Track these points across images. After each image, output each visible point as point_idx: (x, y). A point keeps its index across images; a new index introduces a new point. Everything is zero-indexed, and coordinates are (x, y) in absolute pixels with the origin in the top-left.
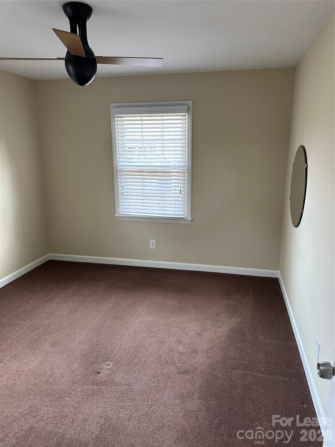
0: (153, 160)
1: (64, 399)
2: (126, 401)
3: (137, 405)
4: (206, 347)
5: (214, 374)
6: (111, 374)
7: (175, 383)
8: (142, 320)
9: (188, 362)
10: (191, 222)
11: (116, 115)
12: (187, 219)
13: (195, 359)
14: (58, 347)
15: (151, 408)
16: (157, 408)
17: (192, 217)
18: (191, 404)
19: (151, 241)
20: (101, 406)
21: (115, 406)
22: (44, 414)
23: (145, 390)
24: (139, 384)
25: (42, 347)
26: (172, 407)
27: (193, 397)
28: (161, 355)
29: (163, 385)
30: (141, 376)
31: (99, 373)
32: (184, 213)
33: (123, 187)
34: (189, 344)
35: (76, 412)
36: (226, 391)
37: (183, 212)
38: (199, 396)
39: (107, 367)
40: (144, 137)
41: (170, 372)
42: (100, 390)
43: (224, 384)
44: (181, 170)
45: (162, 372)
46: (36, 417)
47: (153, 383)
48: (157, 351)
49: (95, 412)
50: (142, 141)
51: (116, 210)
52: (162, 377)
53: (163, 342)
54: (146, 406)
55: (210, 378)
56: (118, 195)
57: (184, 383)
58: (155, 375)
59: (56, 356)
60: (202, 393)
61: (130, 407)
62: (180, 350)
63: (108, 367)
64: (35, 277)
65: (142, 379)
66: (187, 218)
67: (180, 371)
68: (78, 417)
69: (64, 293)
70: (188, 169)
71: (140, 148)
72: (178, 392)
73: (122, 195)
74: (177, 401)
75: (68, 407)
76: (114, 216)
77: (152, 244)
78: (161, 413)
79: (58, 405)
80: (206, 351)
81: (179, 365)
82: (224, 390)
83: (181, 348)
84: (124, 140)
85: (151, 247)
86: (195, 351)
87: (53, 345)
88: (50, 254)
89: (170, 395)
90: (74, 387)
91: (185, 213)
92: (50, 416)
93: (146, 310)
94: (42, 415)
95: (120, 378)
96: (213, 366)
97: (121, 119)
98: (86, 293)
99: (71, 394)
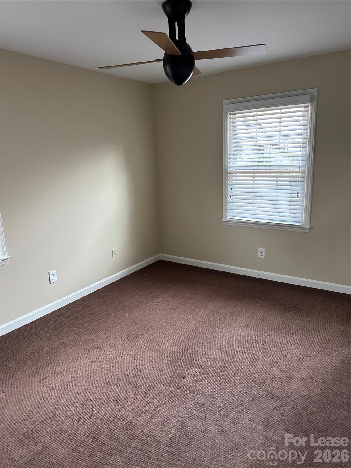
0: (285, 159)
1: (147, 395)
2: (205, 413)
3: (215, 419)
4: (305, 375)
5: (309, 408)
6: (196, 382)
7: (261, 406)
8: (239, 332)
9: (281, 387)
10: (310, 230)
11: (229, 113)
12: (305, 227)
13: (289, 386)
14: (152, 345)
15: (229, 426)
16: (235, 428)
17: (310, 225)
18: (274, 433)
19: (260, 249)
20: (180, 411)
21: (193, 414)
22: (128, 405)
23: (227, 406)
24: (222, 398)
25: (138, 341)
26: (252, 431)
27: (278, 426)
28: (252, 374)
29: (247, 405)
30: (225, 390)
31: (184, 378)
32: (301, 219)
33: (231, 190)
34: (286, 368)
35: (156, 410)
36: (320, 430)
37: (299, 219)
38: (286, 428)
39: (193, 373)
40: (258, 134)
41: (257, 393)
42: (182, 394)
43: (318, 421)
44: (300, 170)
45: (249, 391)
46: (121, 406)
47: (237, 401)
48: (248, 368)
49: (173, 415)
50: (256, 139)
51: (223, 214)
52: (248, 397)
53: (256, 360)
54: (224, 423)
55: (302, 411)
56: (226, 198)
57: (271, 409)
58: (241, 393)
59: (148, 352)
60: (290, 425)
61: (207, 420)
62: (273, 372)
63: (195, 374)
64: (144, 274)
65: (226, 394)
66: (304, 225)
67: (270, 394)
68: (156, 416)
69: (167, 293)
70: (308, 168)
71: (272, 145)
72: (262, 416)
73: (230, 198)
74: (259, 426)
75: (150, 404)
76: (221, 220)
77: (261, 252)
78: (239, 434)
79: (141, 399)
80: (305, 380)
81: (269, 388)
82: (318, 428)
83: (275, 370)
84: (236, 139)
85: (259, 256)
86: (291, 377)
87: (148, 342)
88: (160, 254)
89: (253, 418)
90: (159, 386)
91: (303, 220)
92: (132, 407)
93: (244, 323)
94: (126, 405)
95: (204, 388)
96: (310, 398)
97: (235, 116)
98: (187, 295)
99: (154, 391)
